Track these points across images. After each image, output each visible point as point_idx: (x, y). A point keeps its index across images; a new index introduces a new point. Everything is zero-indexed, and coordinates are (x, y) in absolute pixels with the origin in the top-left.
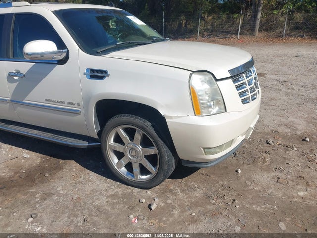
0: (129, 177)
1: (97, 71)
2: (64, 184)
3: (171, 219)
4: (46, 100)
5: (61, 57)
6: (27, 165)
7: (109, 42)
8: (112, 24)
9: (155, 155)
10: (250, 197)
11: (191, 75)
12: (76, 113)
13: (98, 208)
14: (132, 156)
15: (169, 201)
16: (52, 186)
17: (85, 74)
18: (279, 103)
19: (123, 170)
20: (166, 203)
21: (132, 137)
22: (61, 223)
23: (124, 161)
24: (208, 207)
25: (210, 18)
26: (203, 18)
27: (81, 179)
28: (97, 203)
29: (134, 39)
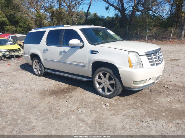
0: (103, 93)
1: (94, 51)
2: (77, 94)
3: (118, 108)
4: (74, 62)
5: (81, 46)
6: (63, 87)
7: (99, 41)
8: (101, 34)
9: (114, 84)
10: (153, 105)
11: (129, 53)
12: (85, 66)
13: (90, 102)
14: (104, 84)
15: (118, 103)
16: (73, 94)
17: (89, 52)
18: (182, 73)
19: (101, 90)
20: (117, 103)
21: (105, 76)
22: (77, 105)
23: (101, 86)
24: (134, 106)
25: (155, 29)
26: (150, 30)
27: (84, 93)
28: (90, 100)
29: (109, 40)
